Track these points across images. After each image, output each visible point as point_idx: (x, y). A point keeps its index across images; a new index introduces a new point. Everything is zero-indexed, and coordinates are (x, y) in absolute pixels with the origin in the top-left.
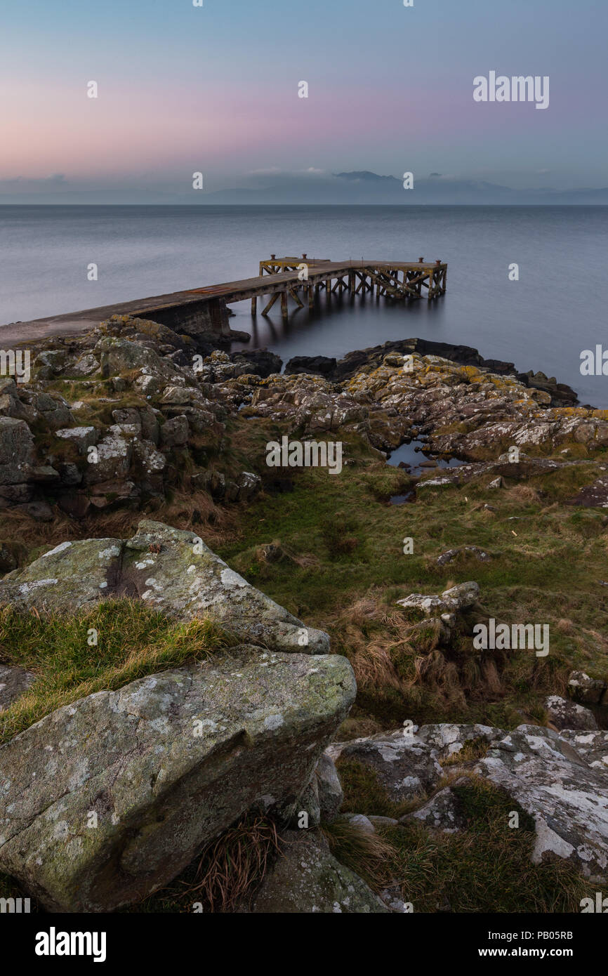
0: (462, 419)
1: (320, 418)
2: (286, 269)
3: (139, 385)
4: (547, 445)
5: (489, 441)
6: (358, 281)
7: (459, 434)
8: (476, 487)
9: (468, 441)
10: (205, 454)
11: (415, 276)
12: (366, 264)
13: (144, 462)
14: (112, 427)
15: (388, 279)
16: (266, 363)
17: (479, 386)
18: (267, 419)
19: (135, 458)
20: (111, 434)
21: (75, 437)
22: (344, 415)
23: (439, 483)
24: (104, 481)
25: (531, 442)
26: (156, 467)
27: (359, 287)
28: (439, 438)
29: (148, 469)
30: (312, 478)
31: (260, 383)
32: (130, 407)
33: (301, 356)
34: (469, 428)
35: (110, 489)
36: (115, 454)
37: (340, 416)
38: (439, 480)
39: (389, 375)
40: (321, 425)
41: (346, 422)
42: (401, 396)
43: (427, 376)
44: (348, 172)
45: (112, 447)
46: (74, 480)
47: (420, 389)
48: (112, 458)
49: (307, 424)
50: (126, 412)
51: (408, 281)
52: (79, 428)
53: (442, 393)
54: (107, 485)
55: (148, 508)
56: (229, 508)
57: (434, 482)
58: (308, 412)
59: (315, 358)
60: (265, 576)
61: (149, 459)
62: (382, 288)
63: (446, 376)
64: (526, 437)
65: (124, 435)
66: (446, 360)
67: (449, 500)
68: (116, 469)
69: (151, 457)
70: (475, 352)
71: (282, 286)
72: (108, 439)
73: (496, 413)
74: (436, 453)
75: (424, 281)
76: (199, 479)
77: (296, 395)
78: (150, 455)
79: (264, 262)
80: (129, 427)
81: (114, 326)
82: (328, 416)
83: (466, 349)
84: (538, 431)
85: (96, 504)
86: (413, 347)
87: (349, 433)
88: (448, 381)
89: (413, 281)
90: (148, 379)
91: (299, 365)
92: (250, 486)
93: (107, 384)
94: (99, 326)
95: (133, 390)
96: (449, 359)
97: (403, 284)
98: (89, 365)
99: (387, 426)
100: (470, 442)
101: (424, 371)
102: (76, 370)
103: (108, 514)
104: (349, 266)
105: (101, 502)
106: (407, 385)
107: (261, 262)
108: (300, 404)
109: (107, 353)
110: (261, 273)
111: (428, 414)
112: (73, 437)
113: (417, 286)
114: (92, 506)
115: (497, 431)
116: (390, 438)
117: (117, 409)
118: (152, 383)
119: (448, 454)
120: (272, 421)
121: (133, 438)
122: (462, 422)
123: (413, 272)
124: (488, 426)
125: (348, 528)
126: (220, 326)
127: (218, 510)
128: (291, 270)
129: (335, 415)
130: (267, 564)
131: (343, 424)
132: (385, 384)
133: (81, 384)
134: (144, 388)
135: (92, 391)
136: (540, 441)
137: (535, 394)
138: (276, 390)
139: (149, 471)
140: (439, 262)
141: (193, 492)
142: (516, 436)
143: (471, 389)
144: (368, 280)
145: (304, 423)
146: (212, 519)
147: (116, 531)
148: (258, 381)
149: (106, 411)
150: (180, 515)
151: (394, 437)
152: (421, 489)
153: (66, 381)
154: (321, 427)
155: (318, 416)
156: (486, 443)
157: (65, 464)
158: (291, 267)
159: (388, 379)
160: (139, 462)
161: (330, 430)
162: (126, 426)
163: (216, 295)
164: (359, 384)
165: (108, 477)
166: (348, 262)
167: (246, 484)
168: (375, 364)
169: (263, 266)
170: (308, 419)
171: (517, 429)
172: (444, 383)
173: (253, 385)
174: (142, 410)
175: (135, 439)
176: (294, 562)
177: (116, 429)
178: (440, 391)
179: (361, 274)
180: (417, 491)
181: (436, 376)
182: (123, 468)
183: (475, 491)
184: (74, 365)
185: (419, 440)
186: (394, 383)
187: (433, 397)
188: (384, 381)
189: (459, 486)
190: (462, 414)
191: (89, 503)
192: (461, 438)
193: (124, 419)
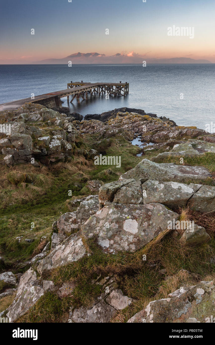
0: (151, 131)
1: (109, 132)
2: (76, 86)
3: (56, 123)
4: (179, 137)
5: (161, 137)
6: (101, 90)
7: (151, 135)
8: (162, 150)
9: (154, 137)
10: (79, 144)
11: (119, 87)
12: (103, 84)
13: (65, 147)
14: (54, 136)
15: (110, 89)
16: (78, 117)
17: (151, 121)
18: (88, 134)
19: (63, 146)
20: (54, 138)
21: (45, 140)
22: (117, 131)
23: (151, 149)
24: (54, 153)
25: (174, 136)
26: (69, 148)
27: (101, 91)
28: (145, 137)
29: (67, 149)
30: (111, 150)
31: (80, 123)
32: (58, 130)
33: (89, 114)
34: (153, 133)
35: (56, 156)
36: (57, 145)
37: (116, 131)
38: (151, 148)
39: (122, 119)
40: (110, 134)
41: (118, 133)
42: (128, 125)
43: (134, 118)
44: (89, 53)
45: (55, 143)
46: (45, 153)
47: (133, 123)
48: (56, 146)
49: (105, 134)
50: (57, 132)
51: (117, 89)
52: (45, 137)
53: (141, 123)
54: (55, 154)
55: (68, 161)
56: (89, 160)
57: (149, 149)
58: (105, 131)
59: (94, 115)
60: (109, 179)
61: (67, 146)
62: (108, 91)
63: (140, 118)
64: (172, 135)
65: (58, 139)
66: (137, 114)
67: (155, 154)
68: (57, 150)
69: (67, 145)
70: (143, 111)
71: (77, 92)
72: (53, 140)
73: (160, 128)
74: (145, 141)
75: (122, 89)
76: (80, 152)
77: (95, 126)
78: (67, 144)
79: (69, 84)
80: (59, 136)
81: (27, 106)
82: (112, 131)
83: (141, 110)
84: (176, 133)
85: (52, 161)
86: (125, 110)
87: (119, 136)
88: (141, 120)
89: (118, 89)
90: (59, 121)
91: (89, 117)
92: (95, 153)
93: (46, 123)
94: (22, 107)
95: (54, 125)
96: (138, 113)
97: (115, 90)
98: (36, 118)
99: (129, 134)
100: (155, 137)
101: (133, 117)
102: (32, 120)
103: (56, 164)
104: (98, 85)
105: (53, 160)
106: (129, 122)
107: (68, 84)
108: (97, 129)
109: (44, 113)
110: (68, 88)
111: (139, 130)
112: (44, 140)
113: (120, 90)
114: (51, 161)
115: (163, 134)
116: (130, 138)
117: (54, 131)
118: (60, 122)
119: (149, 141)
120: (90, 134)
121: (61, 139)
122: (151, 132)
123: (118, 86)
124: (159, 132)
125: (128, 164)
126: (59, 106)
127: (87, 161)
128: (78, 86)
129: (114, 131)
130: (109, 175)
131: (117, 134)
132: (121, 122)
133: (37, 124)
134: (58, 124)
135: (41, 126)
136: (177, 136)
137: (169, 123)
138: (88, 125)
139: (67, 150)
140: (126, 83)
141: (79, 156)
142: (169, 135)
143: (149, 122)
144: (104, 89)
145: (104, 134)
146: (86, 164)
147: (59, 169)
148: (79, 122)
149: (50, 131)
150: (77, 163)
151: (132, 137)
152: (146, 151)
153: (31, 123)
154: (110, 135)
155: (109, 131)
156: (160, 137)
157: (42, 148)
158: (78, 85)
159: (122, 120)
160: (64, 147)
161: (113, 136)
162: (58, 136)
163: (57, 95)
164: (112, 122)
165: (55, 152)
166: (97, 83)
167: (93, 153)
168: (114, 116)
169: (69, 85)
170: (105, 133)
171: (169, 133)
172: (140, 120)
173: (78, 124)
174: (61, 131)
175: (62, 140)
176: (116, 174)
177: (55, 137)
178: (140, 123)
179: (101, 87)
180: (144, 152)
181: (137, 118)
182: (60, 149)
183: (162, 151)
184: (31, 118)
185: (139, 138)
186: (124, 121)
187: (138, 125)
188: (121, 121)
189: (157, 150)
190: (150, 129)
191: (50, 161)
192: (152, 136)
193: (56, 134)
